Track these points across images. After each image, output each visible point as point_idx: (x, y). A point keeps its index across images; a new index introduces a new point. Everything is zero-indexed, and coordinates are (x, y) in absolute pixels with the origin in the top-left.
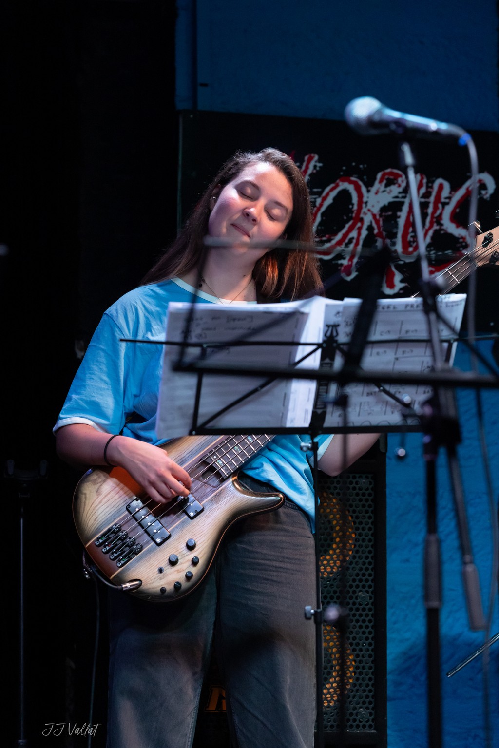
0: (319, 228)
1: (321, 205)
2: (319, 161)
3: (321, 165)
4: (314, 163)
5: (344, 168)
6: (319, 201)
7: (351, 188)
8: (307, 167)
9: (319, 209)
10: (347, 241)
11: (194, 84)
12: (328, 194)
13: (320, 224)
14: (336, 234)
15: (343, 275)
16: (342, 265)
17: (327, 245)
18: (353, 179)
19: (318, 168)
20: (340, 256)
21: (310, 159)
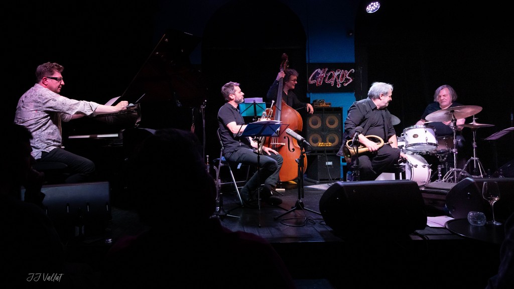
1: (328, 75)
4: (327, 69)
5: (331, 70)
11: (309, 59)
14: (330, 79)
20: (331, 83)
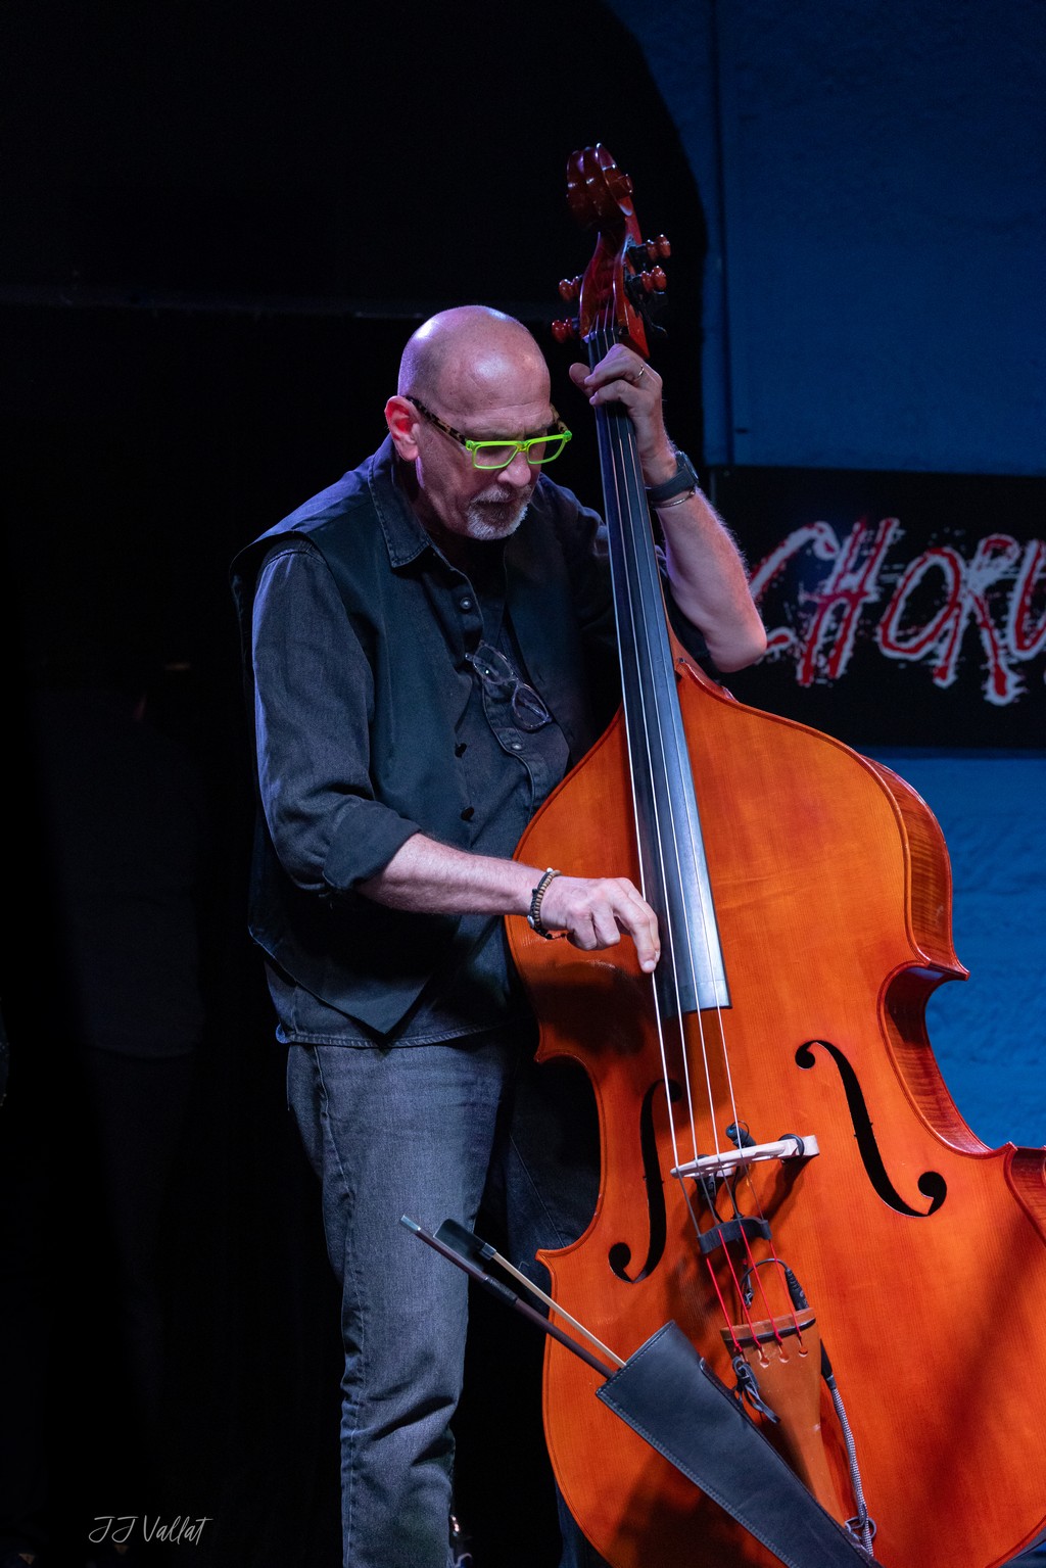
0: (905, 617)
1: (905, 586)
2: (901, 527)
3: (901, 533)
4: (892, 532)
5: (934, 536)
6: (901, 581)
7: (944, 562)
8: (884, 537)
9: (901, 593)
10: (941, 633)
11: (729, 431)
12: (913, 573)
13: (905, 612)
14: (924, 624)
15: (939, 682)
16: (934, 667)
17: (913, 642)
18: (947, 550)
19: (899, 538)
20: (932, 655)
21: (888, 526)
